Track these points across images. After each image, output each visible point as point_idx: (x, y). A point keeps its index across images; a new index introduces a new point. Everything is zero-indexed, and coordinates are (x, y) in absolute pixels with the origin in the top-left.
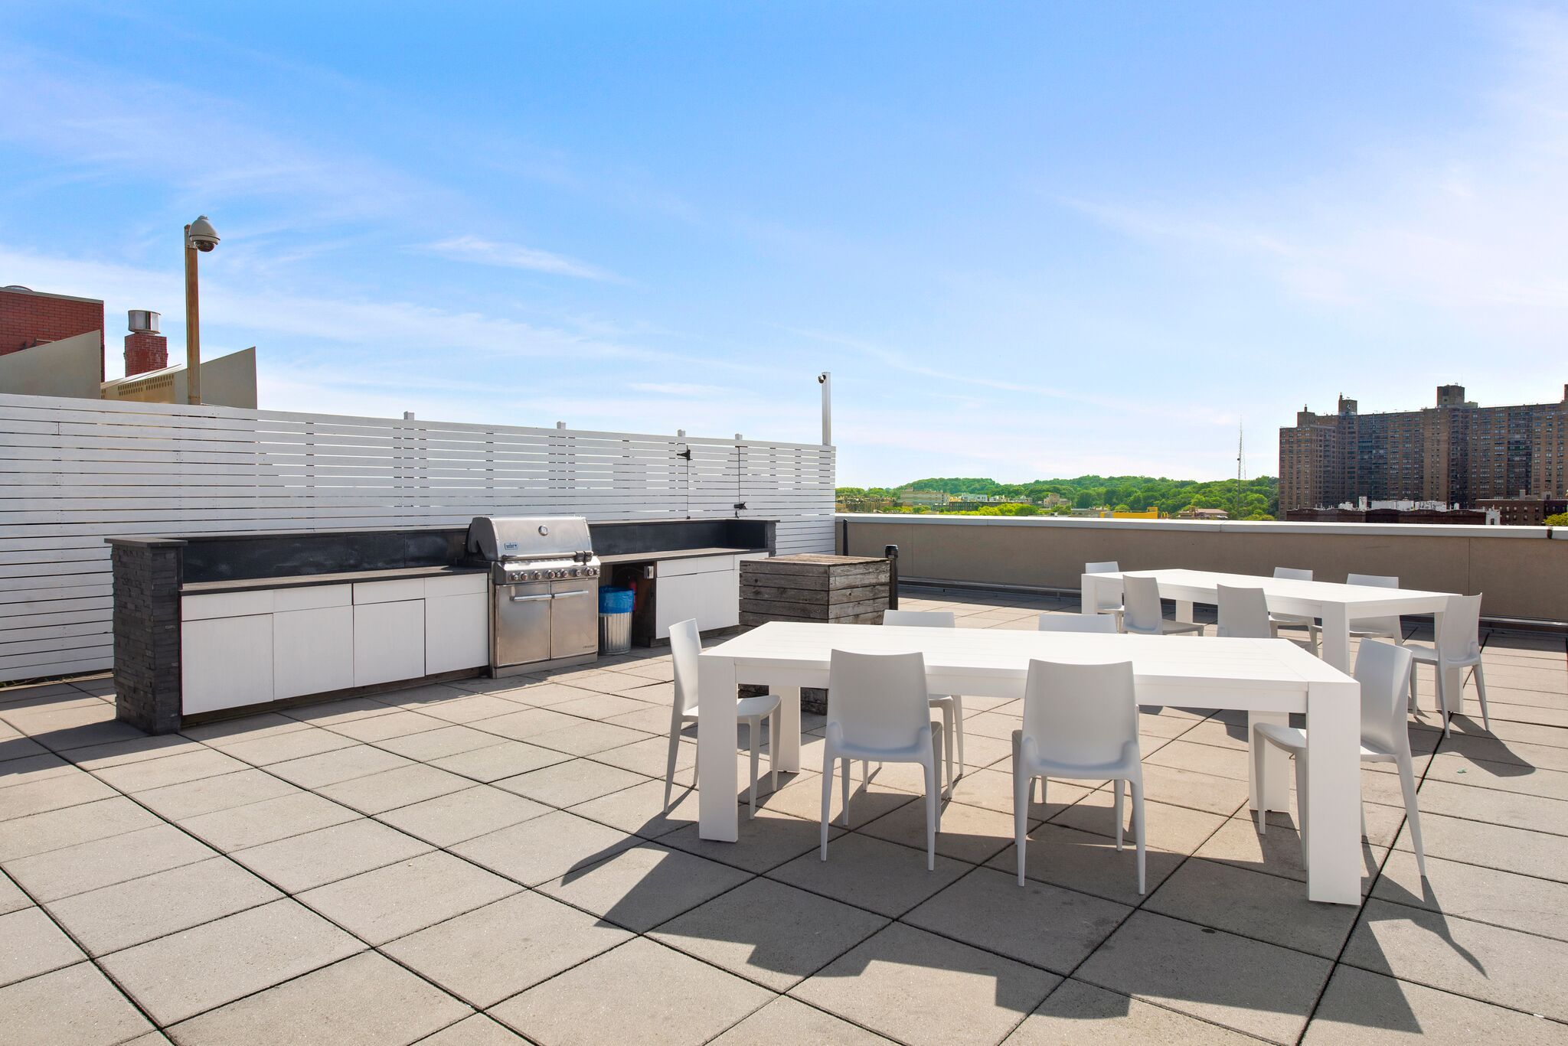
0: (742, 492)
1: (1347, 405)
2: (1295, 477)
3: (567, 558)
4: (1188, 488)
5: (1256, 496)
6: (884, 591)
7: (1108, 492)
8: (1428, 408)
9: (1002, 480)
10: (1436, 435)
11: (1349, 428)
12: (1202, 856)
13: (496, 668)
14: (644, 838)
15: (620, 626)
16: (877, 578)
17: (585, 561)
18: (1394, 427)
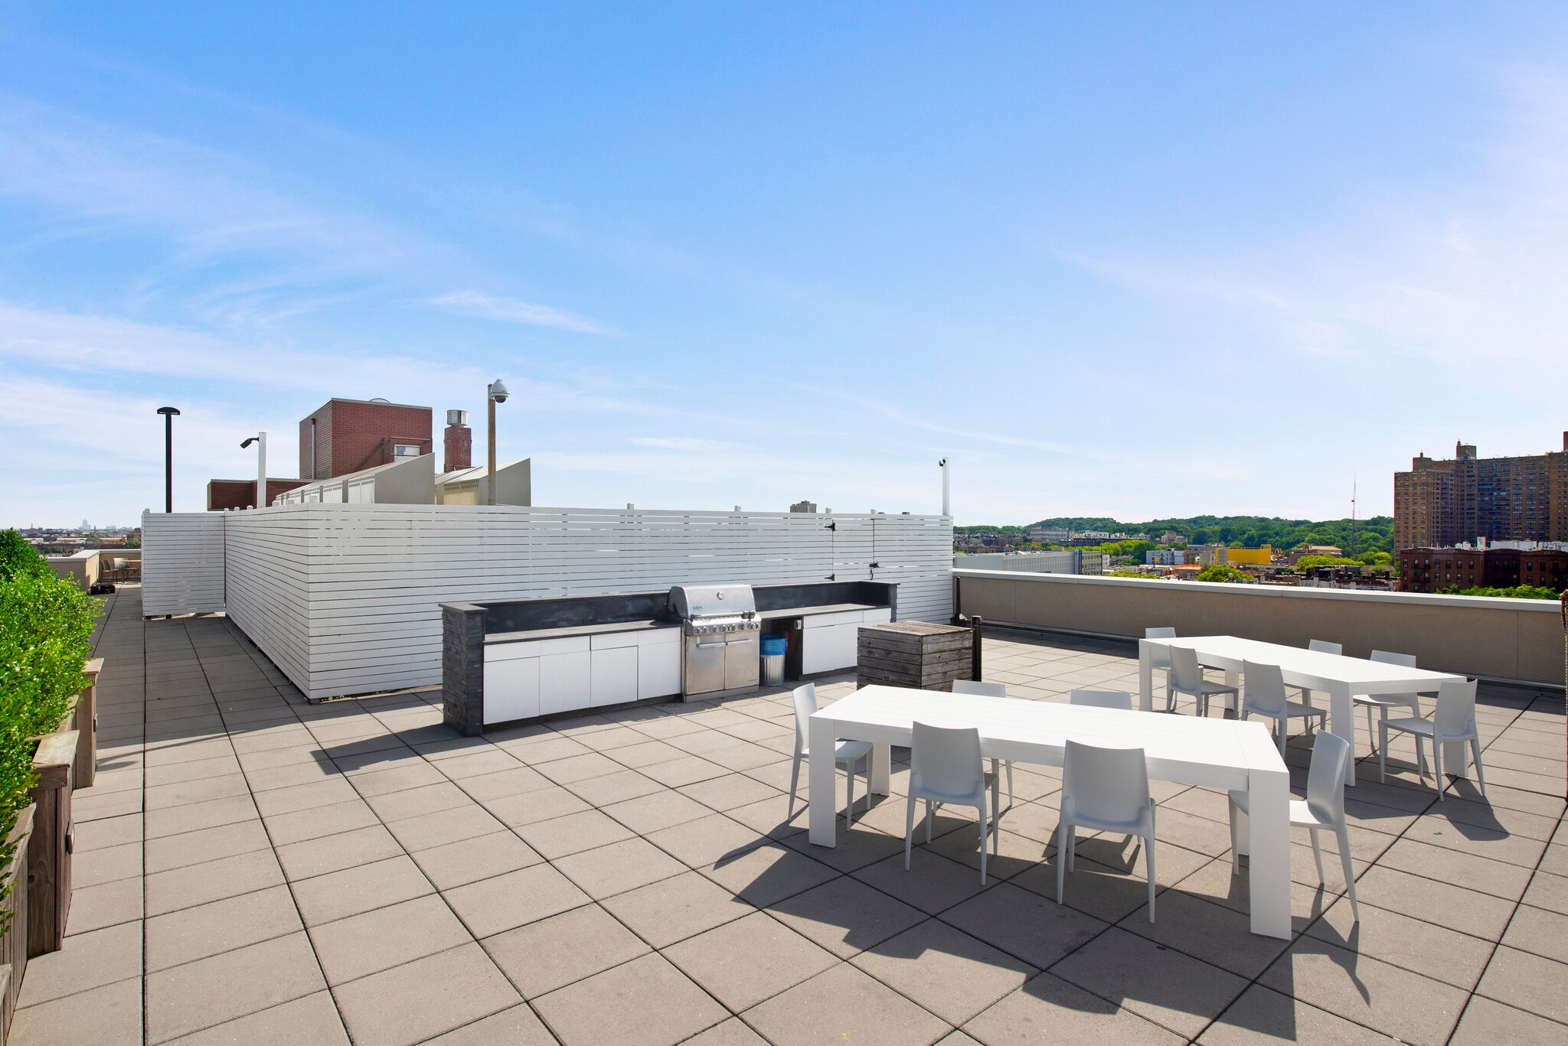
0: (876, 554)
1: (1465, 451)
2: (1410, 518)
3: (737, 616)
4: (1302, 527)
5: (1371, 534)
6: (968, 654)
7: (1223, 531)
8: (1554, 452)
9: (1122, 519)
10: (1563, 478)
11: (1468, 472)
12: (1179, 889)
13: (686, 695)
14: (773, 839)
15: (776, 665)
16: (962, 644)
17: (750, 618)
18: (1517, 470)
